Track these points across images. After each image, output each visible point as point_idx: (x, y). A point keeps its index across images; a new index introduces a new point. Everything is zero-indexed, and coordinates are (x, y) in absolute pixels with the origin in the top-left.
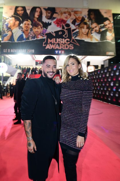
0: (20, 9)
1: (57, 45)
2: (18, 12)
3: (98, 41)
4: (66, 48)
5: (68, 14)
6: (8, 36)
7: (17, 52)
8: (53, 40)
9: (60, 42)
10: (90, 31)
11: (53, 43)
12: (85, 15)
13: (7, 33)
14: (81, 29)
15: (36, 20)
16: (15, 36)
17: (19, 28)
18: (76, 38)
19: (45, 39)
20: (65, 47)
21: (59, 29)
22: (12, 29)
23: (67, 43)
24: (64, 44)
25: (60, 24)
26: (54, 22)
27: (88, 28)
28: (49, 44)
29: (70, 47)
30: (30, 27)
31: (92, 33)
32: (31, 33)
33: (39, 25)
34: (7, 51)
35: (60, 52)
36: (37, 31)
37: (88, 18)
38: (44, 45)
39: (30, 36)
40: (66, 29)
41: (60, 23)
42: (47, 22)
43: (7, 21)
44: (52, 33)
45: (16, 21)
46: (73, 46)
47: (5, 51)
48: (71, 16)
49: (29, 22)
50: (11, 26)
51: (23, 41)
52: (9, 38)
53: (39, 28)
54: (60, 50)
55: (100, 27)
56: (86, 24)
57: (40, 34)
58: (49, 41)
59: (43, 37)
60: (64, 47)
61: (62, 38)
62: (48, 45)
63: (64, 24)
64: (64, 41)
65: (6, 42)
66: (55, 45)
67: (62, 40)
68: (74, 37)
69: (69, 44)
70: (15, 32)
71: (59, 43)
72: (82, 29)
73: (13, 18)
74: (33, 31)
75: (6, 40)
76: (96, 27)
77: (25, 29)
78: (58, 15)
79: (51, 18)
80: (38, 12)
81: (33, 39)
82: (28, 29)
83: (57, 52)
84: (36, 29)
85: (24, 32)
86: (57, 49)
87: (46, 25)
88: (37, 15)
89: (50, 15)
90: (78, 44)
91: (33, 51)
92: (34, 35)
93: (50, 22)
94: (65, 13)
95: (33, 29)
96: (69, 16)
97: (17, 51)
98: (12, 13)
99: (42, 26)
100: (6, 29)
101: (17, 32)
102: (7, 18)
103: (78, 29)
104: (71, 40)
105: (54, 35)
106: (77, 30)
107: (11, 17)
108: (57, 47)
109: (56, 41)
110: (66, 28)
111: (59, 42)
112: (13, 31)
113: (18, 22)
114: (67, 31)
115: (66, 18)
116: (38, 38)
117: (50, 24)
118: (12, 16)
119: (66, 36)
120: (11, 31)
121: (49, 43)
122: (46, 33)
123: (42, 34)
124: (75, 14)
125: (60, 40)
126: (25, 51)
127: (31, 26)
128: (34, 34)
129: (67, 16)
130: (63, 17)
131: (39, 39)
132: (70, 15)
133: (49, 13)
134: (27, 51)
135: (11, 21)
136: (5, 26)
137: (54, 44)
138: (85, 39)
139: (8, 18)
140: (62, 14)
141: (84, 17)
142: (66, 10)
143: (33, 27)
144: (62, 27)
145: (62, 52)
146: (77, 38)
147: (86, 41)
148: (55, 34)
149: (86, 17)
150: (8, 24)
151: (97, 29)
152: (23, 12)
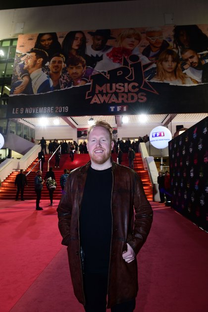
0: (46, 37)
1: (113, 95)
2: (43, 43)
3: (198, 82)
4: (130, 101)
5: (135, 39)
6: (22, 84)
7: (36, 112)
8: (105, 88)
9: (120, 90)
10: (179, 65)
11: (105, 92)
12: (169, 38)
13: (21, 80)
14: (161, 64)
15: (74, 54)
16: (35, 83)
17: (42, 70)
18: (152, 81)
19: (90, 85)
20: (130, 99)
21: (117, 66)
22: (30, 72)
23: (133, 91)
24: (127, 93)
25: (120, 57)
26: (108, 55)
27: (176, 59)
28: (97, 94)
29: (138, 99)
30: (63, 67)
31: (184, 69)
32: (64, 77)
33: (79, 61)
34: (19, 111)
35: (119, 108)
36: (75, 73)
37: (174, 42)
38: (86, 98)
39: (61, 82)
40: (131, 66)
41: (119, 55)
42: (95, 56)
43: (22, 59)
44: (103, 74)
45: (37, 58)
46: (145, 96)
47: (15, 112)
48: (141, 42)
49: (62, 58)
50: (28, 67)
51: (49, 92)
52: (24, 89)
53: (79, 68)
54: (118, 104)
55: (200, 57)
56: (171, 52)
57: (81, 78)
58: (98, 88)
59: (87, 82)
60: (127, 99)
61: (124, 81)
62: (95, 97)
63: (126, 57)
64: (127, 87)
65: (18, 95)
66: (109, 95)
67: (124, 86)
68: (147, 78)
69: (137, 93)
70: (36, 77)
71: (117, 91)
72: (164, 63)
73: (33, 54)
74: (68, 73)
75: (18, 92)
76: (191, 57)
77: (52, 70)
78: (116, 41)
79: (102, 47)
80: (79, 39)
81: (66, 88)
82: (58, 70)
83: (112, 108)
84: (74, 68)
85: (50, 76)
86: (113, 104)
87: (93, 61)
88: (75, 45)
89: (100, 42)
90: (155, 92)
91: (67, 109)
92: (69, 81)
93: (100, 56)
94: (129, 37)
95: (68, 69)
96: (137, 42)
97: (37, 110)
98: (31, 45)
99: (85, 62)
100: (20, 73)
101: (38, 77)
102: (23, 54)
103: (156, 63)
104: (140, 84)
105: (108, 77)
106: (154, 66)
107: (29, 53)
108: (114, 99)
109: (111, 89)
110: (130, 63)
111: (116, 89)
112: (32, 76)
113: (42, 59)
114: (133, 68)
115: (132, 45)
116: (78, 84)
117: (101, 58)
118: (32, 51)
119: (131, 77)
120: (29, 76)
121: (97, 92)
122: (93, 74)
123: (83, 77)
124: (149, 38)
125: (120, 86)
126: (52, 109)
127: (64, 65)
128: (69, 78)
129: (133, 42)
130: (126, 44)
131: (78, 86)
132: (139, 39)
133: (99, 40)
134: (54, 110)
135: (29, 58)
136: (18, 69)
137: (107, 94)
138: (171, 80)
139: (25, 55)
140: (123, 38)
141: (167, 40)
142: (132, 32)
143: (68, 66)
144: (122, 63)
145: (122, 109)
146: (154, 80)
147: (171, 84)
148: (109, 75)
149: (170, 41)
150: (24, 64)
151: (195, 60)
152: (50, 42)
